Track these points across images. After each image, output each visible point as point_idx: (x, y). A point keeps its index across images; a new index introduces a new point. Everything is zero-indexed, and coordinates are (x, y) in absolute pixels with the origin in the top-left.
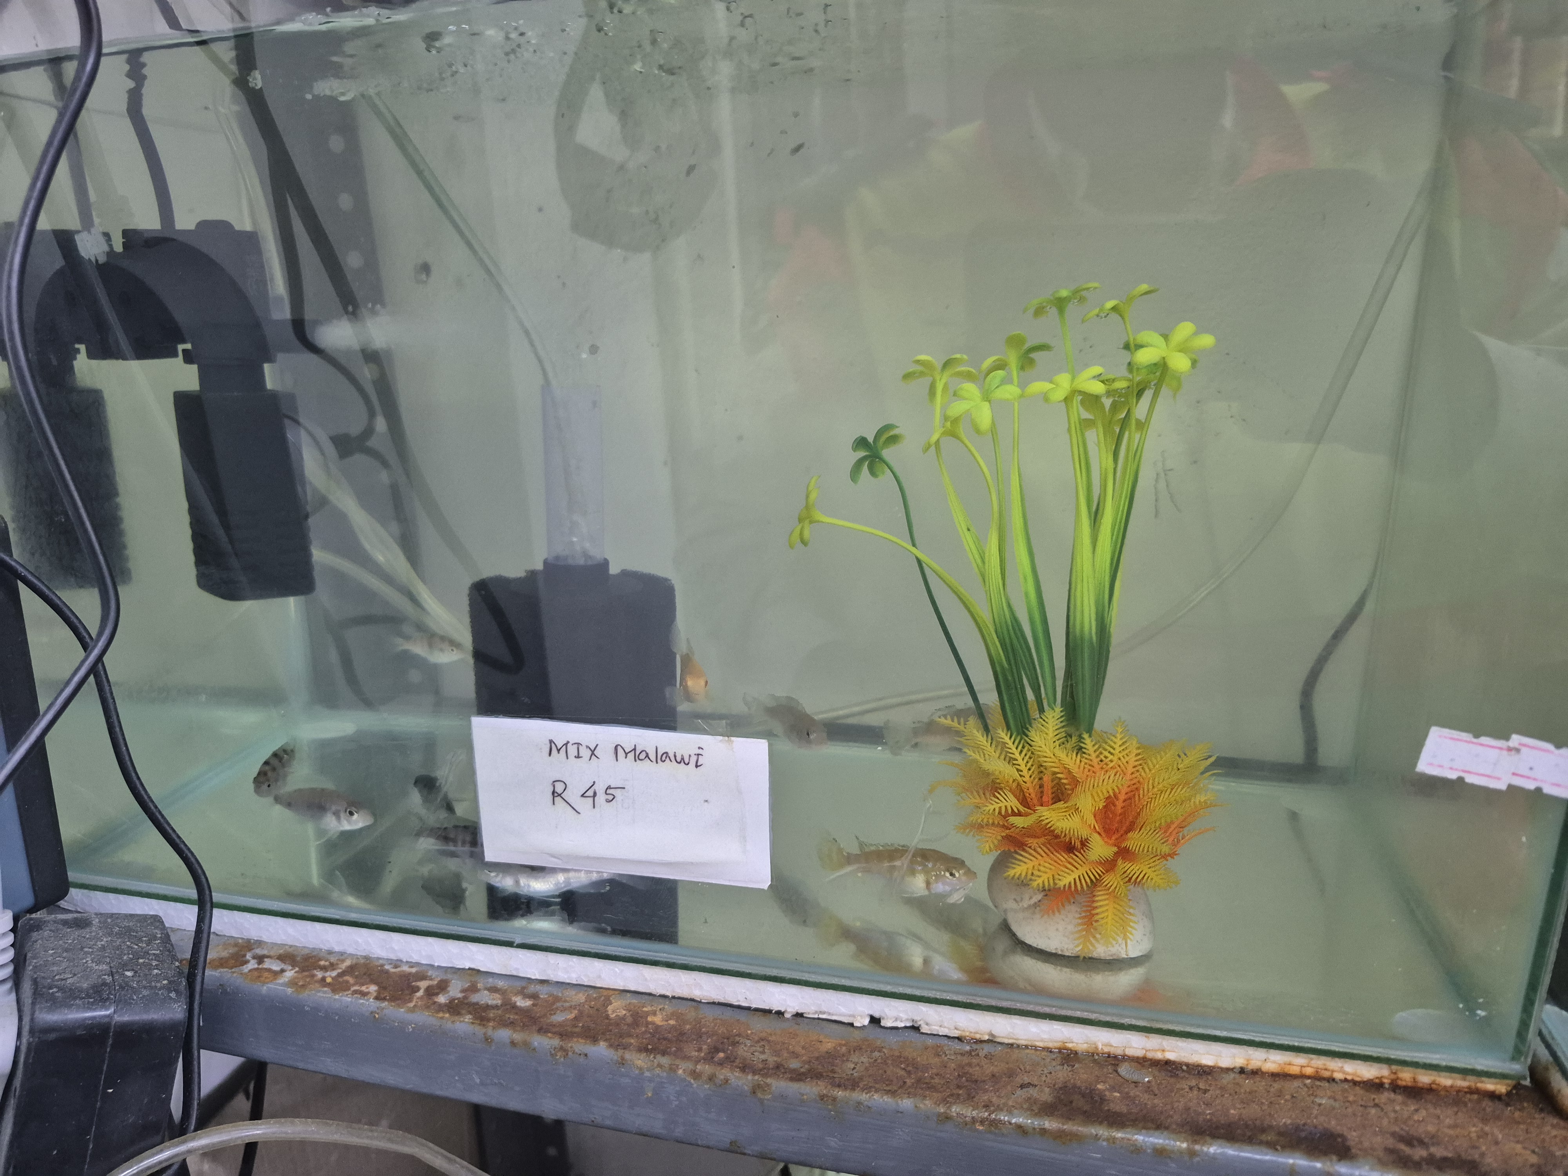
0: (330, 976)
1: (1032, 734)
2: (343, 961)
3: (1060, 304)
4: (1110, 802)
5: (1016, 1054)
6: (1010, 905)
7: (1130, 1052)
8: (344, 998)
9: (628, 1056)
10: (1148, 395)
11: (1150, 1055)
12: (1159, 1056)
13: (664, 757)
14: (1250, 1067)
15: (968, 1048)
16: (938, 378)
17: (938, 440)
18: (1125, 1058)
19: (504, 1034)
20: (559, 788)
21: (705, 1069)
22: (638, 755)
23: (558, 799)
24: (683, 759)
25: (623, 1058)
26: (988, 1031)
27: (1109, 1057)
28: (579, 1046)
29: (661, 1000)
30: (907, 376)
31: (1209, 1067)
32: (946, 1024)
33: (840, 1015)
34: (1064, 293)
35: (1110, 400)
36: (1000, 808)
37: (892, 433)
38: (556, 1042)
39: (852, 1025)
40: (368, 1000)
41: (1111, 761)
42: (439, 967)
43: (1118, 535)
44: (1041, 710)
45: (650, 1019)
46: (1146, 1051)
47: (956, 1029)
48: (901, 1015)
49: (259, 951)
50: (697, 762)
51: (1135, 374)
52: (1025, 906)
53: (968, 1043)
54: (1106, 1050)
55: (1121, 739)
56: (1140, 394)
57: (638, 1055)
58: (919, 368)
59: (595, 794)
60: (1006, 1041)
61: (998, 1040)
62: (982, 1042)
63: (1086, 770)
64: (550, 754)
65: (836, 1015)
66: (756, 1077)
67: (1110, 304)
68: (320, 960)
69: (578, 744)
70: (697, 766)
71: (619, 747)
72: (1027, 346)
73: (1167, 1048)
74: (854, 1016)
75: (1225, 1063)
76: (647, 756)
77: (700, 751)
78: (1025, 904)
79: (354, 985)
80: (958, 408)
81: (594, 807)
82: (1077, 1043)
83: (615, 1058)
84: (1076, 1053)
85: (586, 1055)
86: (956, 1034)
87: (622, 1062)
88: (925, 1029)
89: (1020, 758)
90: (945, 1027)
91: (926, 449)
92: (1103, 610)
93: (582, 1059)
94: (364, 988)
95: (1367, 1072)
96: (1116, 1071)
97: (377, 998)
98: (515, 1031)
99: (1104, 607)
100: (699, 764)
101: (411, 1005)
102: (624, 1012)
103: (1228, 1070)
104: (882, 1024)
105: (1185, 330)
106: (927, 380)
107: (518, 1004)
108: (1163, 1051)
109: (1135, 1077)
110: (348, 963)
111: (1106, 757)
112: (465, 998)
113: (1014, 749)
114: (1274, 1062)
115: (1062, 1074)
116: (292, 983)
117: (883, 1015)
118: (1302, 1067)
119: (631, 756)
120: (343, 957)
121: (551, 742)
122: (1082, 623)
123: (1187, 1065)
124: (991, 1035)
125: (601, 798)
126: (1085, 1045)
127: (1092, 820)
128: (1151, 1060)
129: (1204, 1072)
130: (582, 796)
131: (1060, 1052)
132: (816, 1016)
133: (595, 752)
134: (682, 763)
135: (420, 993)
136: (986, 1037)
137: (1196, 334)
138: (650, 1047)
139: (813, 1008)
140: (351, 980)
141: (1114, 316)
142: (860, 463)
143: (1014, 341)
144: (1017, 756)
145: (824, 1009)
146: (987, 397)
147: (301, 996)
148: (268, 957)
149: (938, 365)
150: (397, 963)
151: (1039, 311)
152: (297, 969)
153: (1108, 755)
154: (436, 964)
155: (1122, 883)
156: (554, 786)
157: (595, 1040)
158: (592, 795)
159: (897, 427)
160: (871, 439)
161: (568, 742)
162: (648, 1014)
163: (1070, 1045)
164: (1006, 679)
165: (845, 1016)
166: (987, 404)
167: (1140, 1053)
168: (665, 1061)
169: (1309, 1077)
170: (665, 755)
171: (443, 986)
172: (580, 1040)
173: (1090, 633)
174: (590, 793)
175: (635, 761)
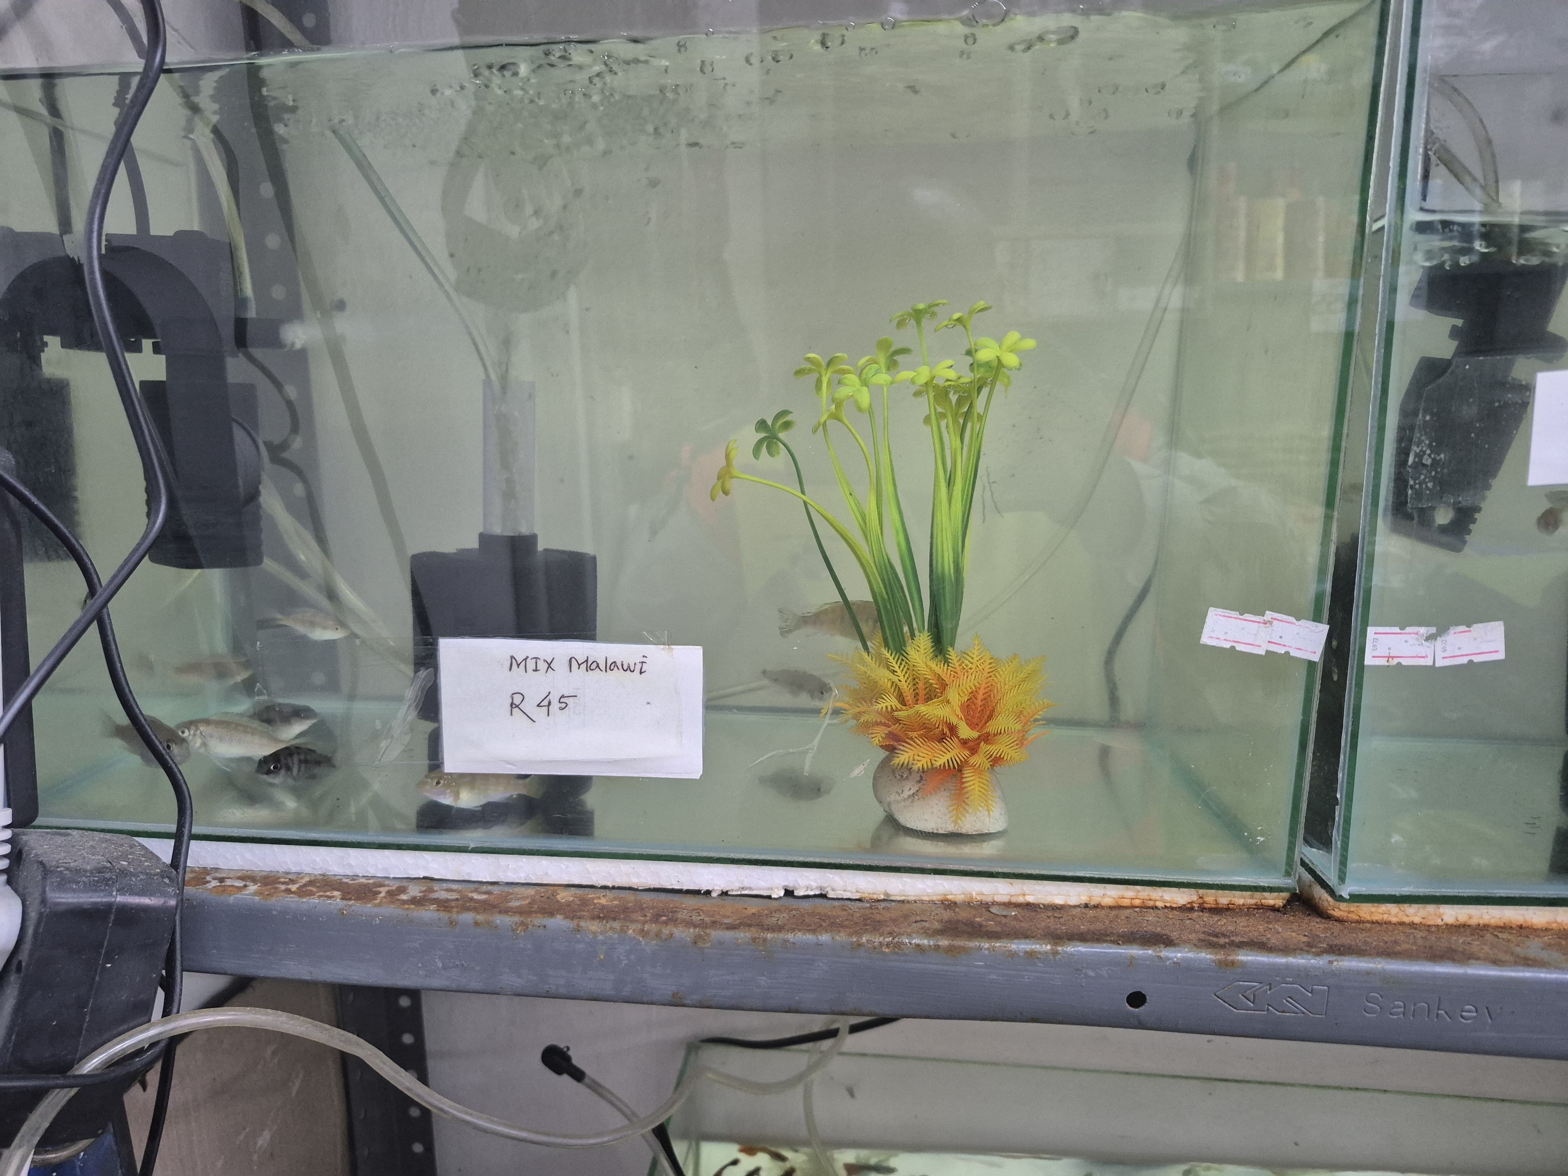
0: (294, 888)
1: (909, 649)
2: (302, 878)
3: (918, 315)
4: (973, 695)
5: (907, 906)
6: (893, 797)
7: (998, 899)
8: (311, 900)
9: (583, 924)
10: (985, 391)
11: (1014, 900)
12: (1021, 900)
13: (612, 666)
14: (1092, 903)
15: (868, 905)
16: (823, 373)
17: (825, 421)
18: (994, 903)
19: (468, 917)
20: (517, 699)
21: (654, 927)
22: (590, 665)
23: (516, 710)
24: (629, 667)
25: (578, 926)
26: (883, 890)
27: (981, 903)
28: (538, 920)
29: (602, 890)
30: (798, 373)
31: (1060, 905)
32: (849, 889)
33: (760, 889)
34: (921, 306)
35: (956, 397)
36: (887, 707)
37: (788, 418)
38: (517, 919)
39: (769, 897)
40: (335, 901)
41: (971, 669)
42: (394, 878)
43: (967, 498)
44: (913, 636)
45: (595, 901)
46: (1011, 896)
47: (857, 892)
48: (811, 883)
49: (218, 875)
50: (641, 669)
51: (976, 372)
52: (906, 797)
53: (868, 902)
54: (979, 898)
55: (978, 650)
56: (979, 390)
57: (593, 922)
58: (808, 366)
59: (550, 703)
60: (899, 898)
61: (892, 898)
62: (879, 901)
63: (952, 676)
64: (510, 669)
65: (756, 889)
66: (697, 930)
67: (956, 316)
68: (279, 878)
69: (536, 658)
70: (641, 673)
71: (573, 659)
72: (892, 349)
73: (1027, 892)
74: (772, 889)
75: (1073, 901)
76: (598, 666)
77: (644, 660)
78: (907, 793)
79: (317, 892)
80: (843, 392)
81: (548, 715)
82: (955, 895)
83: (572, 925)
84: (956, 903)
85: (545, 927)
86: (857, 896)
87: (578, 929)
88: (831, 895)
89: (899, 671)
90: (848, 891)
91: (815, 431)
92: (958, 555)
93: (541, 931)
94: (328, 894)
95: (1180, 897)
96: (989, 911)
97: (342, 899)
98: (478, 913)
99: (958, 552)
100: (643, 671)
101: (377, 901)
102: (572, 898)
103: (1075, 906)
104: (796, 894)
105: (1013, 336)
106: (815, 376)
107: (475, 897)
108: (1024, 895)
109: (1004, 913)
110: (307, 879)
111: (967, 666)
112: (425, 896)
113: (894, 663)
114: (1110, 897)
115: (947, 915)
116: (256, 893)
117: (797, 885)
118: (1132, 899)
119: (584, 666)
120: (300, 876)
121: (512, 657)
122: (943, 566)
123: (1044, 905)
124: (887, 894)
125: (555, 706)
126: (963, 896)
127: (959, 712)
128: (1014, 904)
129: (1057, 908)
130: (538, 706)
131: (942, 903)
132: (739, 893)
133: (551, 665)
134: (628, 671)
135: (383, 895)
136: (882, 897)
137: (1021, 339)
138: (601, 915)
139: (737, 885)
140: (314, 889)
141: (960, 327)
142: (760, 442)
143: (883, 345)
144: (897, 668)
145: (746, 885)
146: (865, 383)
147: (269, 902)
148: (227, 878)
149: (824, 364)
150: (355, 877)
151: (901, 324)
152: (259, 884)
153: (969, 663)
154: (392, 876)
155: (985, 760)
156: (513, 699)
157: (552, 914)
158: (547, 704)
159: (791, 413)
160: (770, 423)
161: (527, 657)
162: (593, 899)
163: (950, 897)
164: (885, 608)
165: (763, 889)
166: (866, 388)
167: (1005, 899)
168: (616, 925)
169: (1137, 907)
170: (613, 665)
171: (402, 890)
172: (538, 915)
173: (950, 572)
174: (545, 703)
175: (587, 671)
